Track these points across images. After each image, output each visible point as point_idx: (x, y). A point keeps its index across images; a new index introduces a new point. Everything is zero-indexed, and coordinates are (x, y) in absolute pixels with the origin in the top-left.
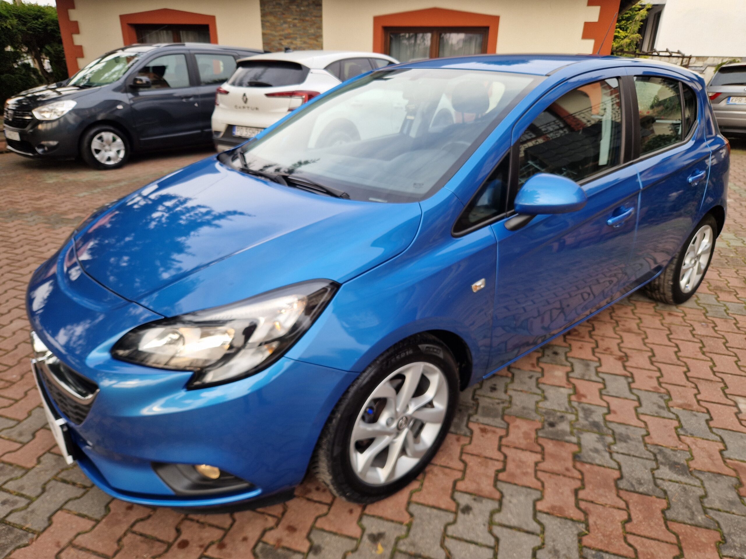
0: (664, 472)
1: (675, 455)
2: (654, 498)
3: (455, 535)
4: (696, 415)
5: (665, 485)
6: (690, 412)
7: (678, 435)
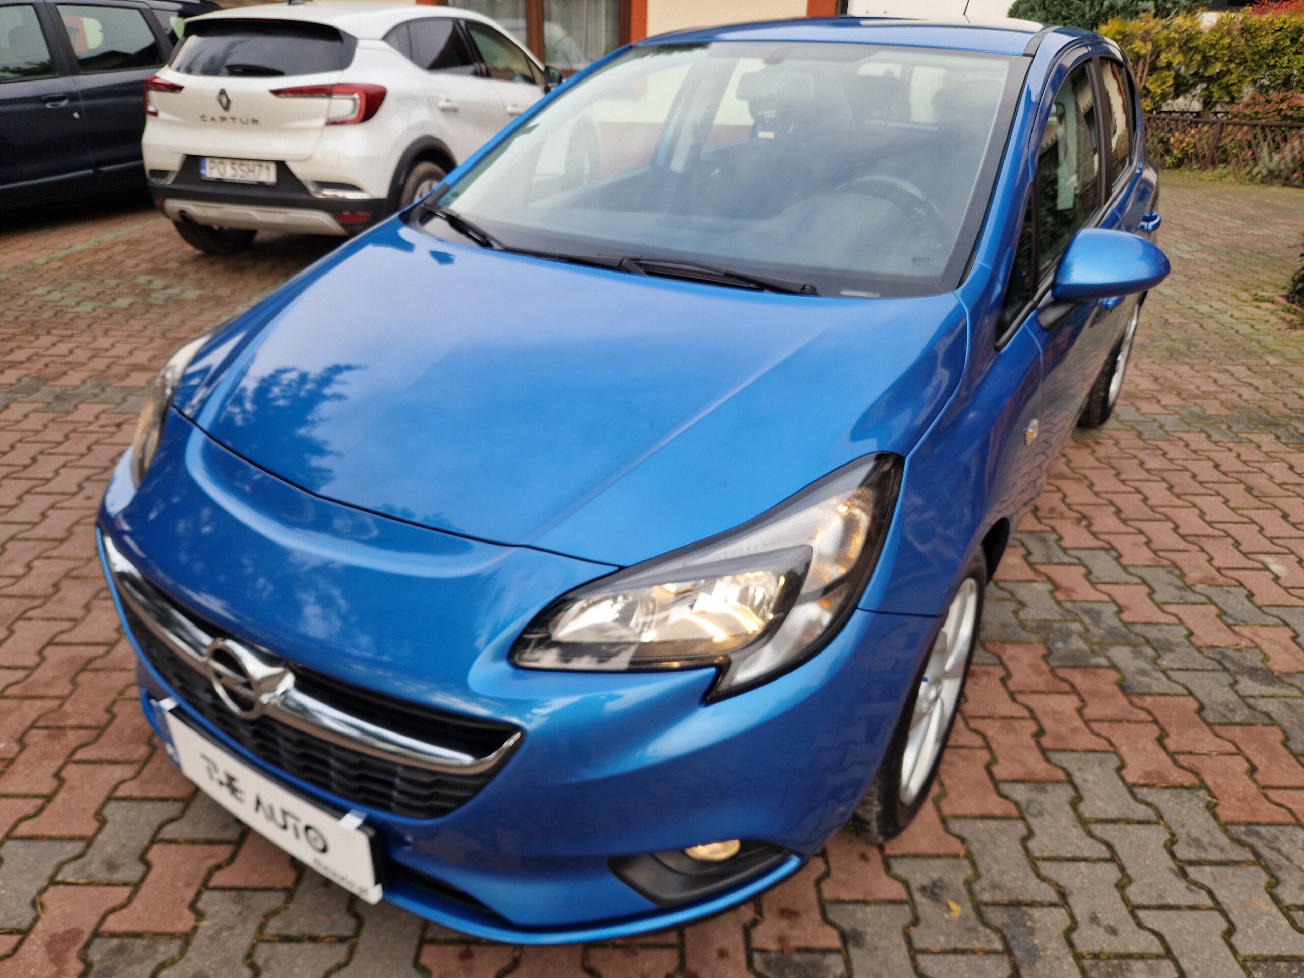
0: (1247, 685)
1: (1245, 657)
2: (1260, 727)
3: (1046, 854)
4: (1229, 592)
5: (1262, 704)
6: (1219, 589)
7: (1229, 626)
